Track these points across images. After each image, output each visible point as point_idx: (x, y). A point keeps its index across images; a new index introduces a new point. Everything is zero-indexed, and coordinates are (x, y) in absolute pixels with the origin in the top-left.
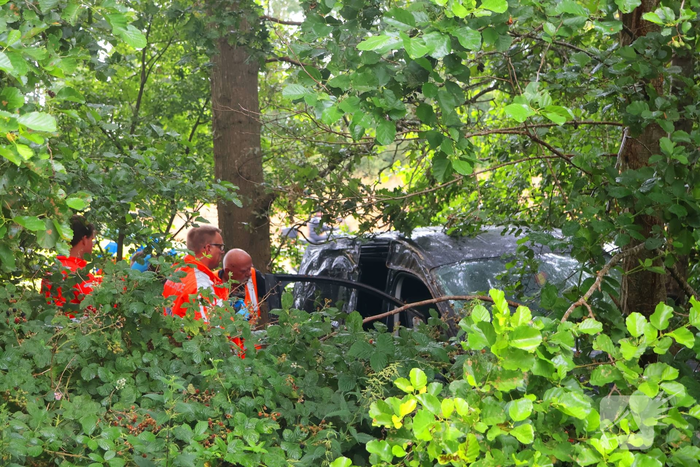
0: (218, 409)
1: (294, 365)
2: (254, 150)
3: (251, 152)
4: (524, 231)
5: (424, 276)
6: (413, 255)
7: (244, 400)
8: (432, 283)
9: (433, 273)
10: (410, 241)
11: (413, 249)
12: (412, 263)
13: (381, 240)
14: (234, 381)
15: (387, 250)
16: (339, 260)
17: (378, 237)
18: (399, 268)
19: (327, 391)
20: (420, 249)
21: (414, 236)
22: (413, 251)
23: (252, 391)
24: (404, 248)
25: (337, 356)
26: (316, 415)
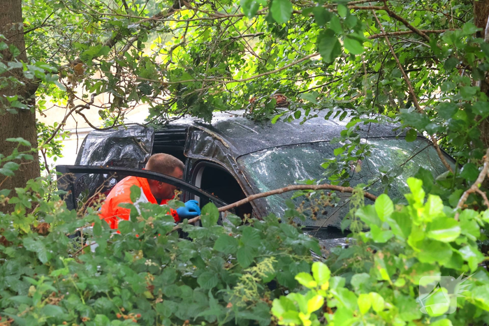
0: (73, 312)
1: (149, 262)
2: (18, 26)
3: (13, 28)
4: (349, 113)
5: (230, 166)
6: (216, 142)
7: (101, 302)
8: (240, 173)
9: (239, 161)
10: (210, 127)
11: (216, 135)
12: (215, 151)
13: (176, 126)
14: (88, 281)
15: (183, 137)
16: (129, 149)
17: (171, 123)
18: (201, 156)
19: (186, 289)
20: (223, 136)
21: (214, 122)
22: (215, 138)
23: (106, 291)
24: (206, 134)
25: (193, 252)
26: (177, 315)
